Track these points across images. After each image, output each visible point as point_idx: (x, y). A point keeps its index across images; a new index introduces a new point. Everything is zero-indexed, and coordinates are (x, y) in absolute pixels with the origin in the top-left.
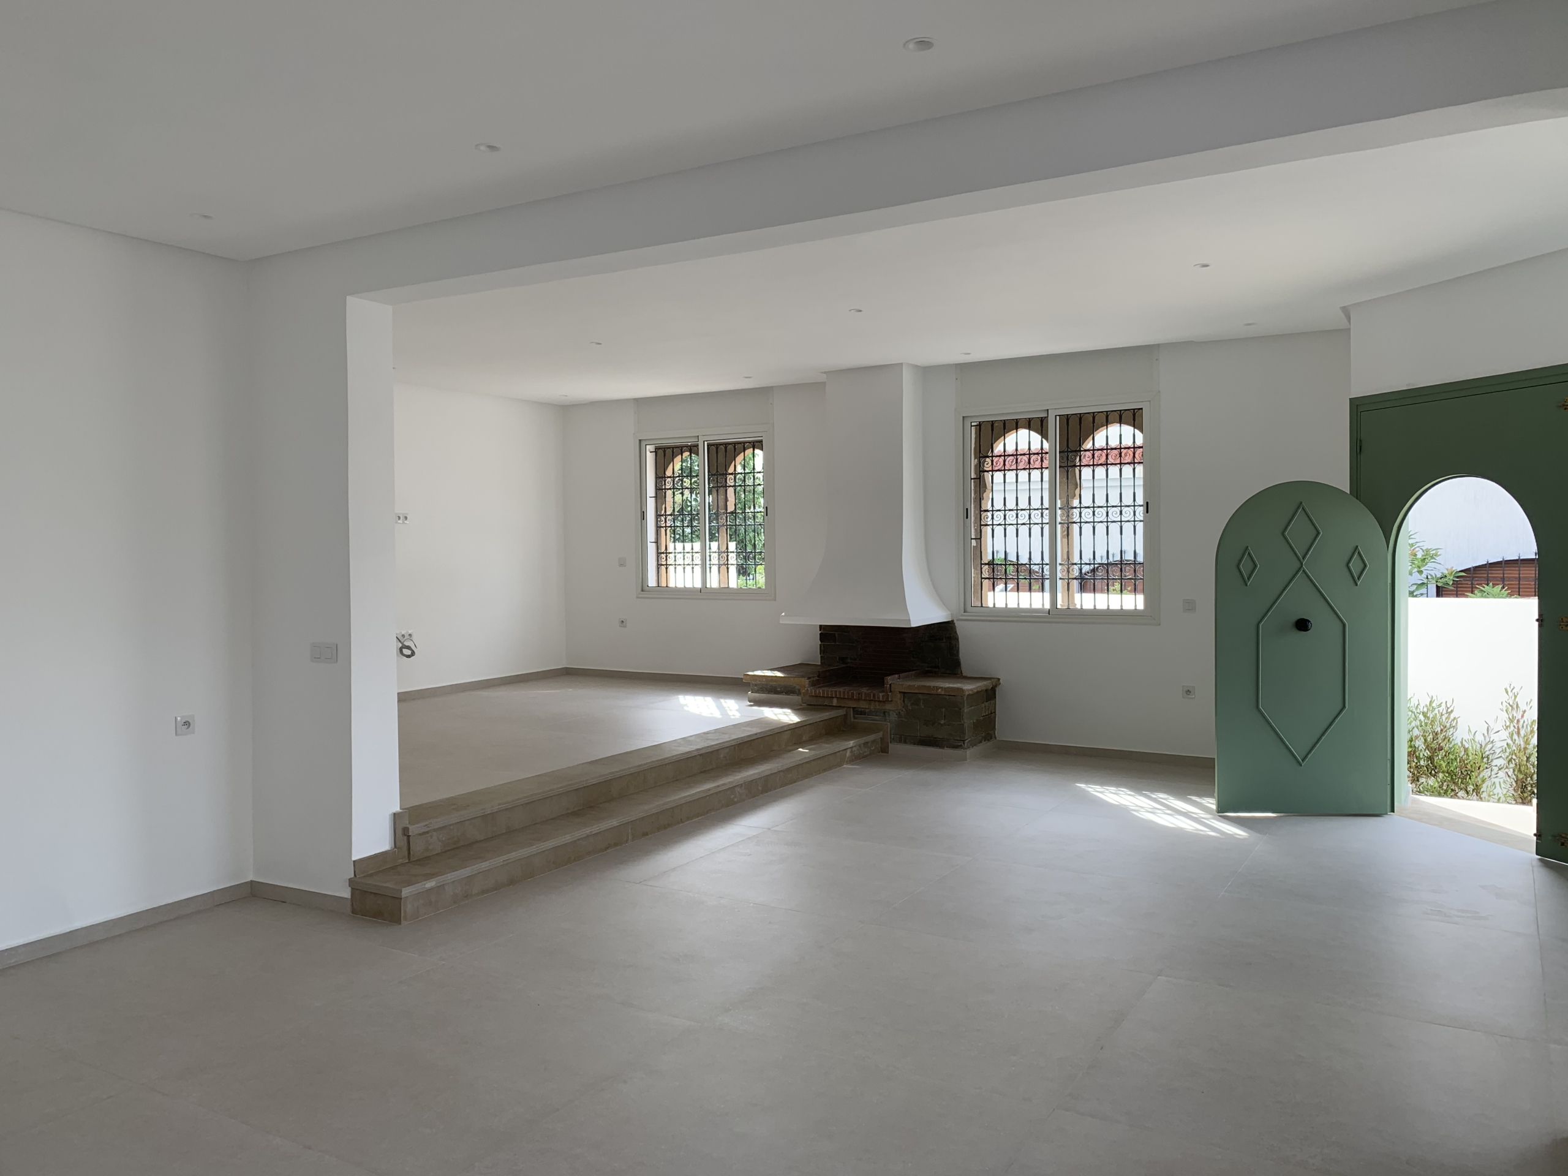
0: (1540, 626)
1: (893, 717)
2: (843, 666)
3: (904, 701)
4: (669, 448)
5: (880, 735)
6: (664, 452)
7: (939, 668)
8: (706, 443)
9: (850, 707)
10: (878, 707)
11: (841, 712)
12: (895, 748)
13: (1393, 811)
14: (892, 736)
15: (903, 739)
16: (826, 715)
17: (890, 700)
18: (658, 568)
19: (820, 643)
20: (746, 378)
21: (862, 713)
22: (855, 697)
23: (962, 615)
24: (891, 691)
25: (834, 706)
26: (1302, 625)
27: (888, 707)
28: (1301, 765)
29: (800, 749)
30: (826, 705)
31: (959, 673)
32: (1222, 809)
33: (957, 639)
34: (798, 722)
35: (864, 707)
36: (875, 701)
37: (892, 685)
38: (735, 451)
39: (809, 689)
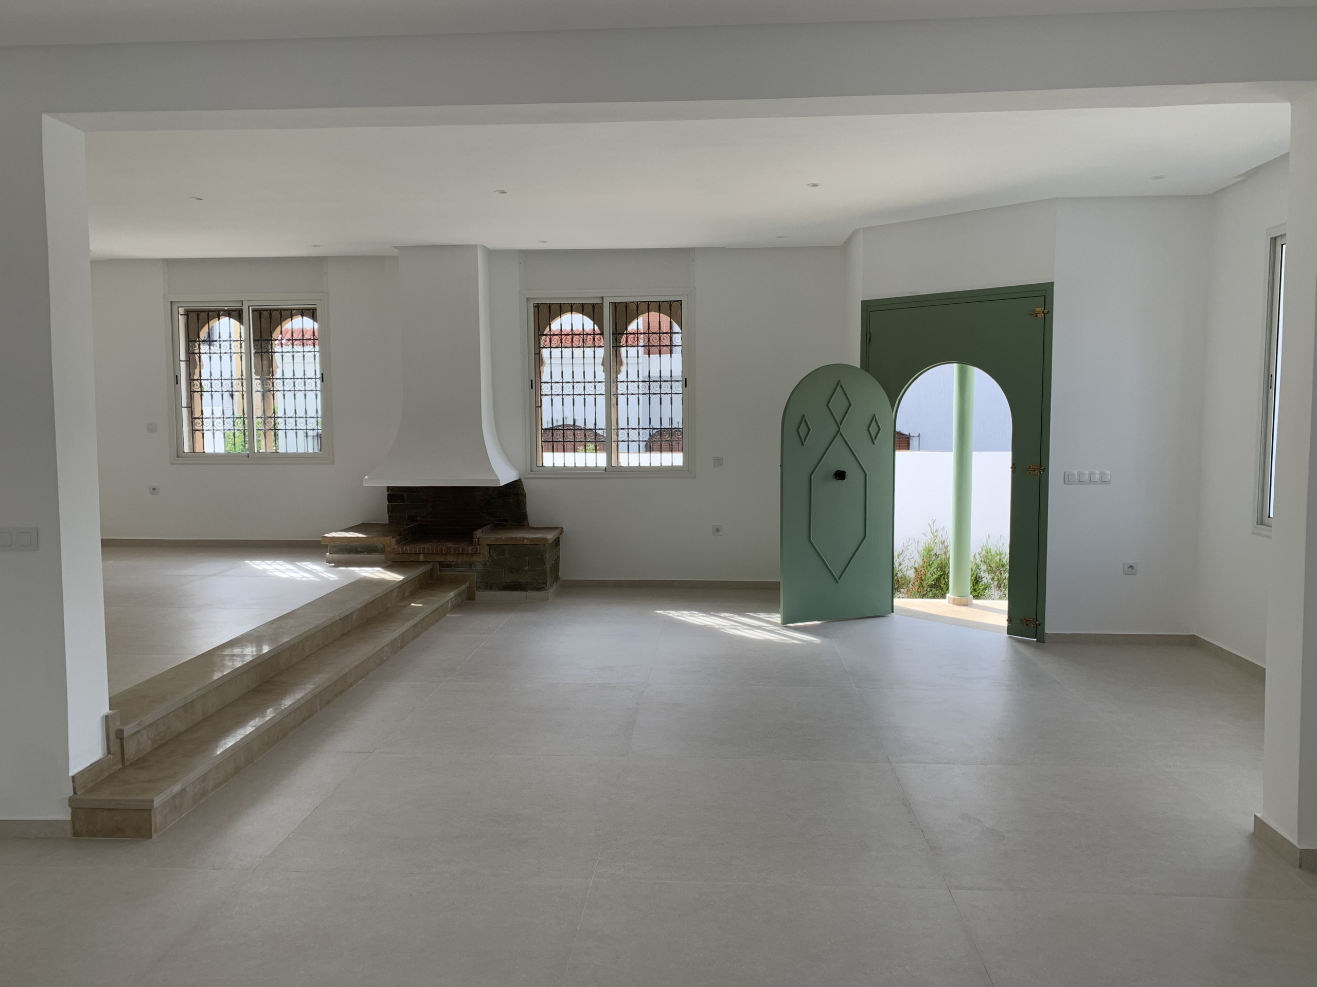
0: (1013, 472)
1: (479, 567)
2: (415, 524)
3: (490, 552)
4: (204, 311)
5: (467, 584)
6: (198, 316)
7: (507, 521)
8: (250, 308)
9: (437, 562)
10: (465, 560)
11: (428, 567)
12: (481, 595)
13: (893, 612)
14: (478, 584)
15: (489, 587)
16: (420, 570)
17: (478, 552)
18: (193, 434)
19: (387, 503)
20: (315, 246)
21: (449, 566)
22: (444, 552)
23: (529, 474)
24: (478, 545)
25: (422, 562)
26: (840, 475)
27: (476, 558)
28: (838, 582)
29: (412, 604)
30: (412, 561)
31: (526, 524)
32: (786, 621)
33: (524, 496)
34: (403, 579)
35: (452, 560)
36: (463, 554)
37: (480, 539)
38: (281, 317)
39: (396, 547)
